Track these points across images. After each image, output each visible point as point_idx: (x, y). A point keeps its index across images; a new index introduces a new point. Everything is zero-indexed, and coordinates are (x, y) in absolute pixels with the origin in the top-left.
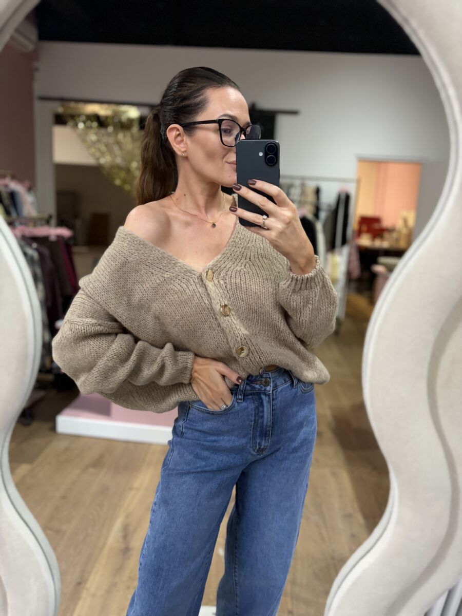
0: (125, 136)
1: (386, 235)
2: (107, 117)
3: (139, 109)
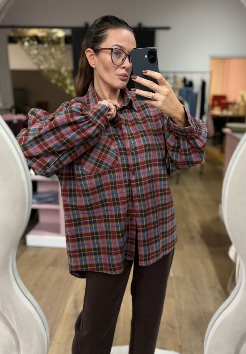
0: (56, 50)
1: (230, 107)
2: (43, 37)
3: (64, 31)
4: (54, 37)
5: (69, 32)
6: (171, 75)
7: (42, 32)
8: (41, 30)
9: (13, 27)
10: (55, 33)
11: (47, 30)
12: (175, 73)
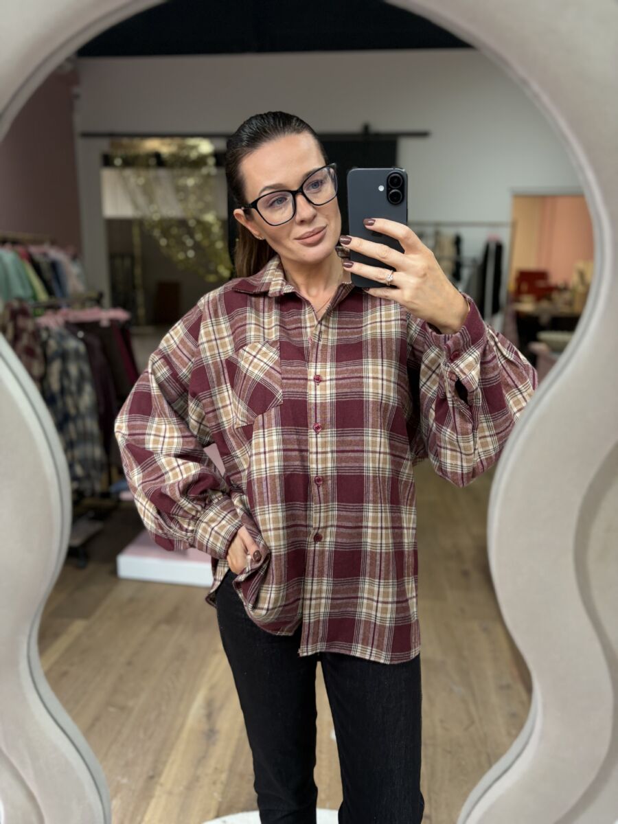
2: (171, 156)
3: (212, 142)
4: (193, 155)
5: (222, 145)
6: (429, 231)
7: (170, 145)
8: (168, 141)
9: (111, 135)
10: (194, 147)
11: (177, 141)
12: (438, 224)
